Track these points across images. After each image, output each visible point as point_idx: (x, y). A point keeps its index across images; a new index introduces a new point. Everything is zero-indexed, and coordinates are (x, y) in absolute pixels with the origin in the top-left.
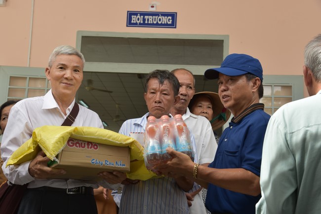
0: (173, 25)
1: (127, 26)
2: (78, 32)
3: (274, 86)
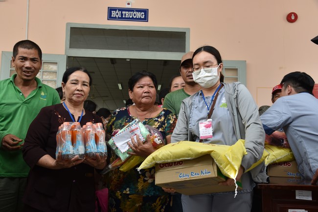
0: (146, 19)
1: (108, 19)
2: (68, 24)
3: (225, 69)
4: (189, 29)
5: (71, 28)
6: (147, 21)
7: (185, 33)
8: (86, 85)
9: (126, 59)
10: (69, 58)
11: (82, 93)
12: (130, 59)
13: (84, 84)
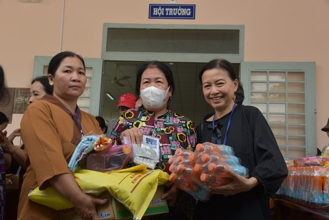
0: (192, 16)
1: (149, 18)
2: (105, 24)
3: (288, 72)
4: (243, 26)
6: (194, 19)
7: (239, 31)
9: (169, 62)
10: (105, 62)
12: (174, 62)
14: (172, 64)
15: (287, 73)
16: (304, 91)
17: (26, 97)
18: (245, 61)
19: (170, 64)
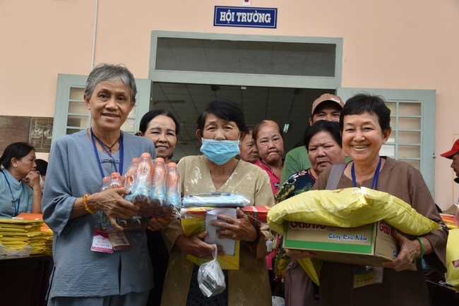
0: (272, 24)
1: (214, 25)
3: (400, 103)
4: (341, 39)
5: (158, 38)
6: (275, 28)
7: (335, 45)
8: (172, 135)
9: (240, 86)
10: (154, 83)
11: (167, 145)
12: (247, 86)
13: (168, 133)
14: (245, 88)
15: (397, 104)
16: (420, 129)
17: (45, 129)
18: (343, 86)
19: (242, 88)
